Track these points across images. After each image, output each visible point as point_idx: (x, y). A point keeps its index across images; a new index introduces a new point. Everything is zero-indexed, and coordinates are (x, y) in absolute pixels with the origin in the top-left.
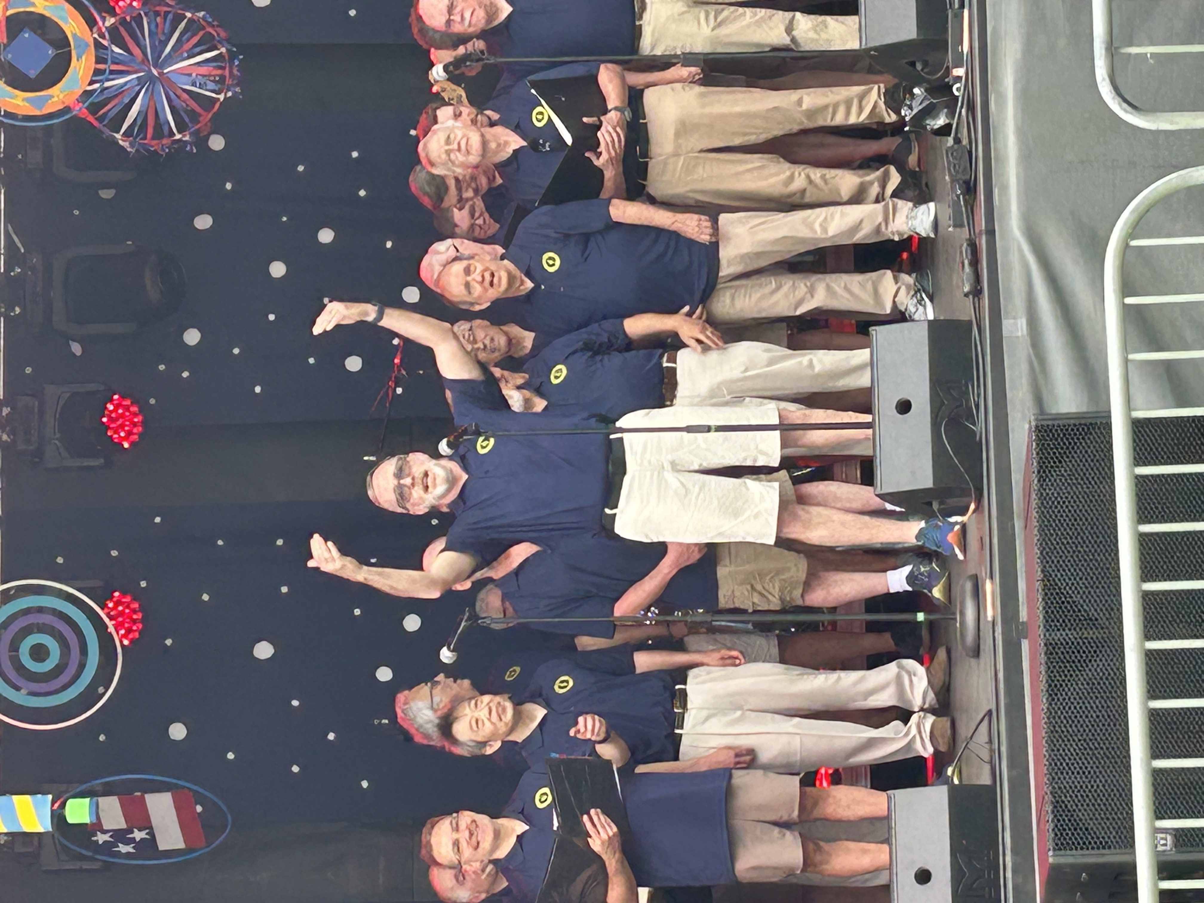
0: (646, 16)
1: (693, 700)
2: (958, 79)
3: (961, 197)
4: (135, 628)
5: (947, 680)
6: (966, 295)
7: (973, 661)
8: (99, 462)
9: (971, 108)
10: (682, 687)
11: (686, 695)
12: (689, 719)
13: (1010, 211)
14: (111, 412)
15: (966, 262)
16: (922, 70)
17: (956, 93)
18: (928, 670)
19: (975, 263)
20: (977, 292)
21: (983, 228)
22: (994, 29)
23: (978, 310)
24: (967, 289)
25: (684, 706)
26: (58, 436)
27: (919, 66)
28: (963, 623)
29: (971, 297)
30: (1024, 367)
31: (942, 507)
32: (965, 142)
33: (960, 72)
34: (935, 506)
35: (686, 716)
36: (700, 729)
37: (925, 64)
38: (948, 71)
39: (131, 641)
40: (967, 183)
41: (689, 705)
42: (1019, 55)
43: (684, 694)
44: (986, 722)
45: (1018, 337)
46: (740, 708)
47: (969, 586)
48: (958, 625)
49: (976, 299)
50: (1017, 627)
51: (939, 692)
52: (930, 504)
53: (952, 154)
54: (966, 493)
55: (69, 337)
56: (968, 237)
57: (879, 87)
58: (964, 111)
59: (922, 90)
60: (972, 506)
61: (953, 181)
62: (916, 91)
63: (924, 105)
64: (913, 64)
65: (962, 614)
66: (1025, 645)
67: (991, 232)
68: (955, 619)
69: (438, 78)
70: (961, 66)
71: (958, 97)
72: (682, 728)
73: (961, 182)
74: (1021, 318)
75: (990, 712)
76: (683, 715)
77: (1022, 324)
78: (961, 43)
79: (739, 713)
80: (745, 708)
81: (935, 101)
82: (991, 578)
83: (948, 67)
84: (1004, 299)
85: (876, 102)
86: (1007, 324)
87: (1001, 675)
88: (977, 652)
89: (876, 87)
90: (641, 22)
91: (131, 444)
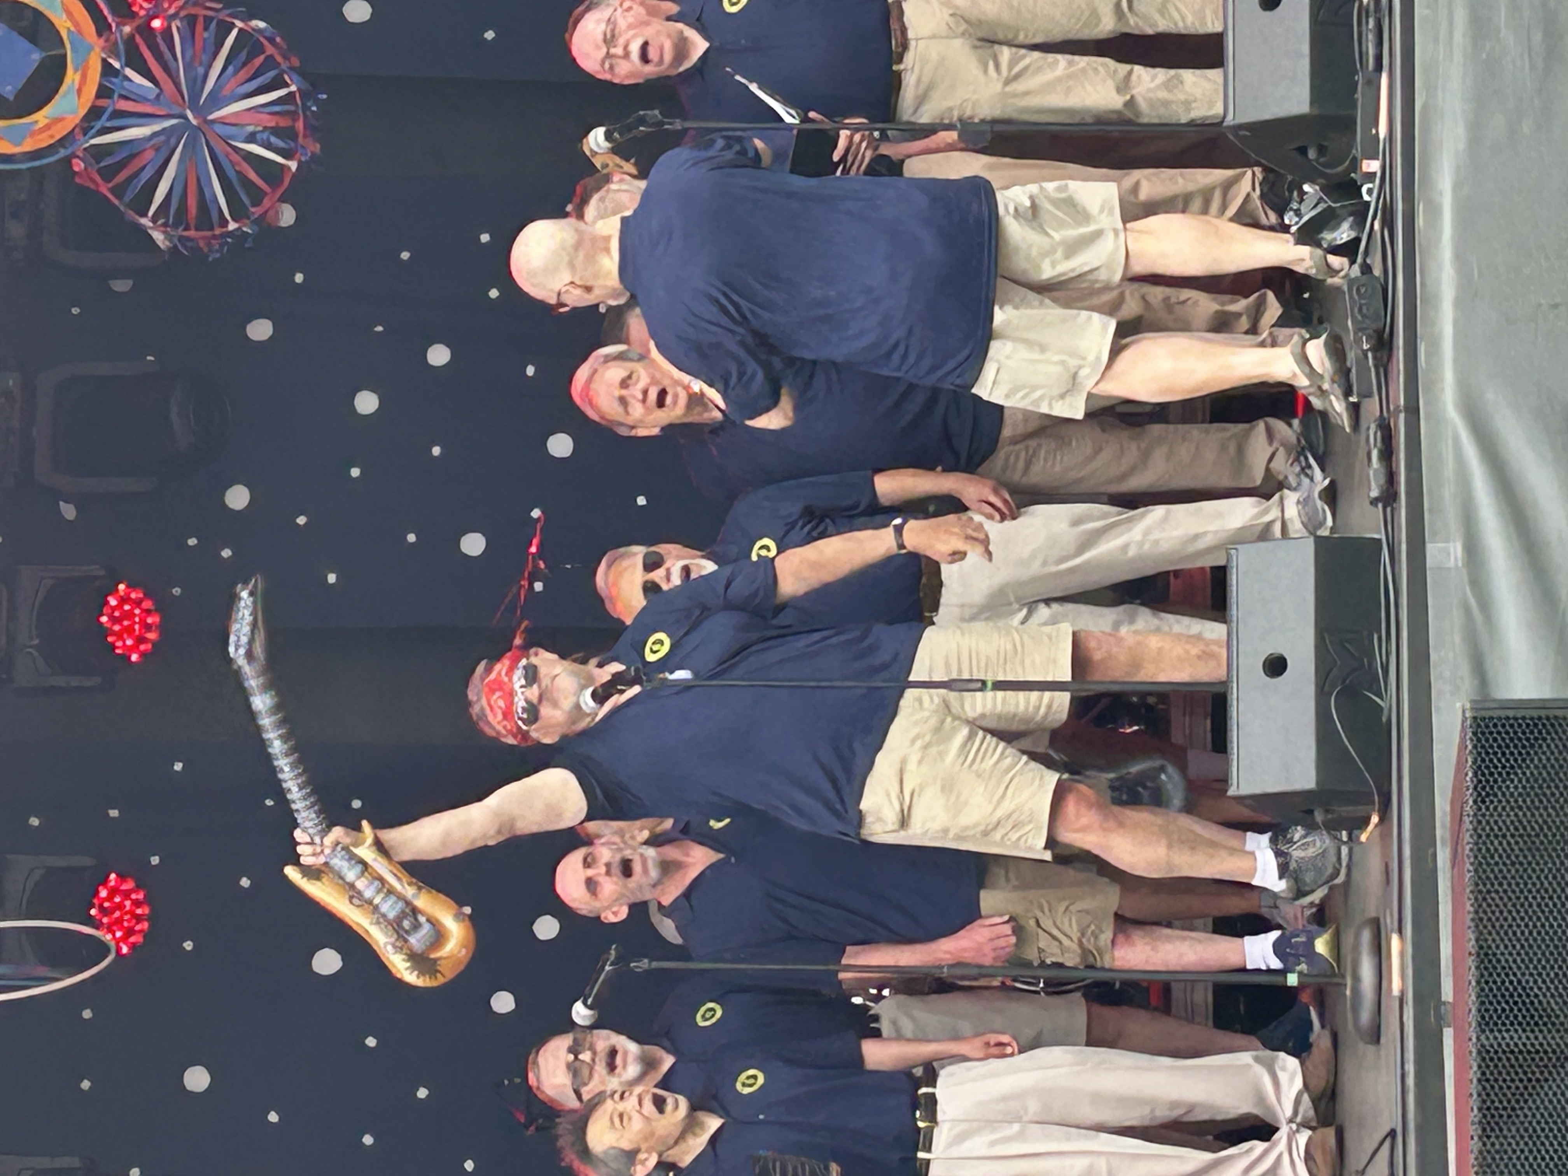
0: (909, 58)
1: (943, 1111)
2: (1371, 176)
3: (1370, 355)
4: (138, 928)
5: (1332, 1080)
6: (1374, 502)
7: (1371, 1048)
8: (94, 681)
9: (1388, 222)
10: (930, 1090)
11: (935, 1102)
12: (941, 1137)
13: (1442, 380)
14: (113, 609)
15: (1375, 454)
16: (1317, 160)
17: (1366, 198)
18: (1302, 1064)
19: (1388, 453)
20: (1389, 497)
21: (1402, 402)
22: (1425, 107)
23: (1390, 523)
24: (1374, 493)
25: (932, 1116)
26: (36, 642)
27: (1312, 154)
28: (1356, 991)
29: (1380, 505)
30: (1456, 618)
31: (1330, 816)
32: (1377, 272)
33: (1372, 166)
34: (1319, 817)
35: (935, 1131)
36: (955, 1152)
37: (1322, 150)
38: (1355, 165)
39: (133, 947)
40: (1380, 333)
41: (940, 1116)
42: (1461, 146)
43: (932, 1100)
44: (1387, 1144)
45: (1449, 569)
46: (1018, 1119)
47: (1366, 936)
48: (1348, 992)
49: (1389, 510)
50: (1437, 1009)
51: (1320, 1099)
52: (1310, 812)
53: (1358, 290)
54: (1365, 799)
55: (57, 495)
56: (1378, 414)
57: (1254, 174)
58: (1377, 226)
59: (1317, 188)
60: (1375, 819)
61: (1358, 330)
62: (1306, 188)
63: (1319, 209)
64: (1303, 151)
65: (1356, 978)
66: (1448, 1036)
67: (1413, 410)
68: (1345, 985)
69: (596, 149)
70: (1374, 157)
71: (1368, 204)
72: (929, 1150)
73: (1371, 331)
74: (1454, 541)
75: (1392, 1133)
76: (930, 1132)
77: (1456, 549)
78: (1376, 124)
79: (1016, 1127)
80: (1025, 1119)
81: (1333, 205)
82: (1400, 931)
83: (1355, 159)
84: (1430, 511)
85: (1248, 195)
86: (1433, 550)
87: (1411, 1081)
88: (1375, 1035)
89: (1249, 173)
90: (902, 67)
91: (142, 654)
